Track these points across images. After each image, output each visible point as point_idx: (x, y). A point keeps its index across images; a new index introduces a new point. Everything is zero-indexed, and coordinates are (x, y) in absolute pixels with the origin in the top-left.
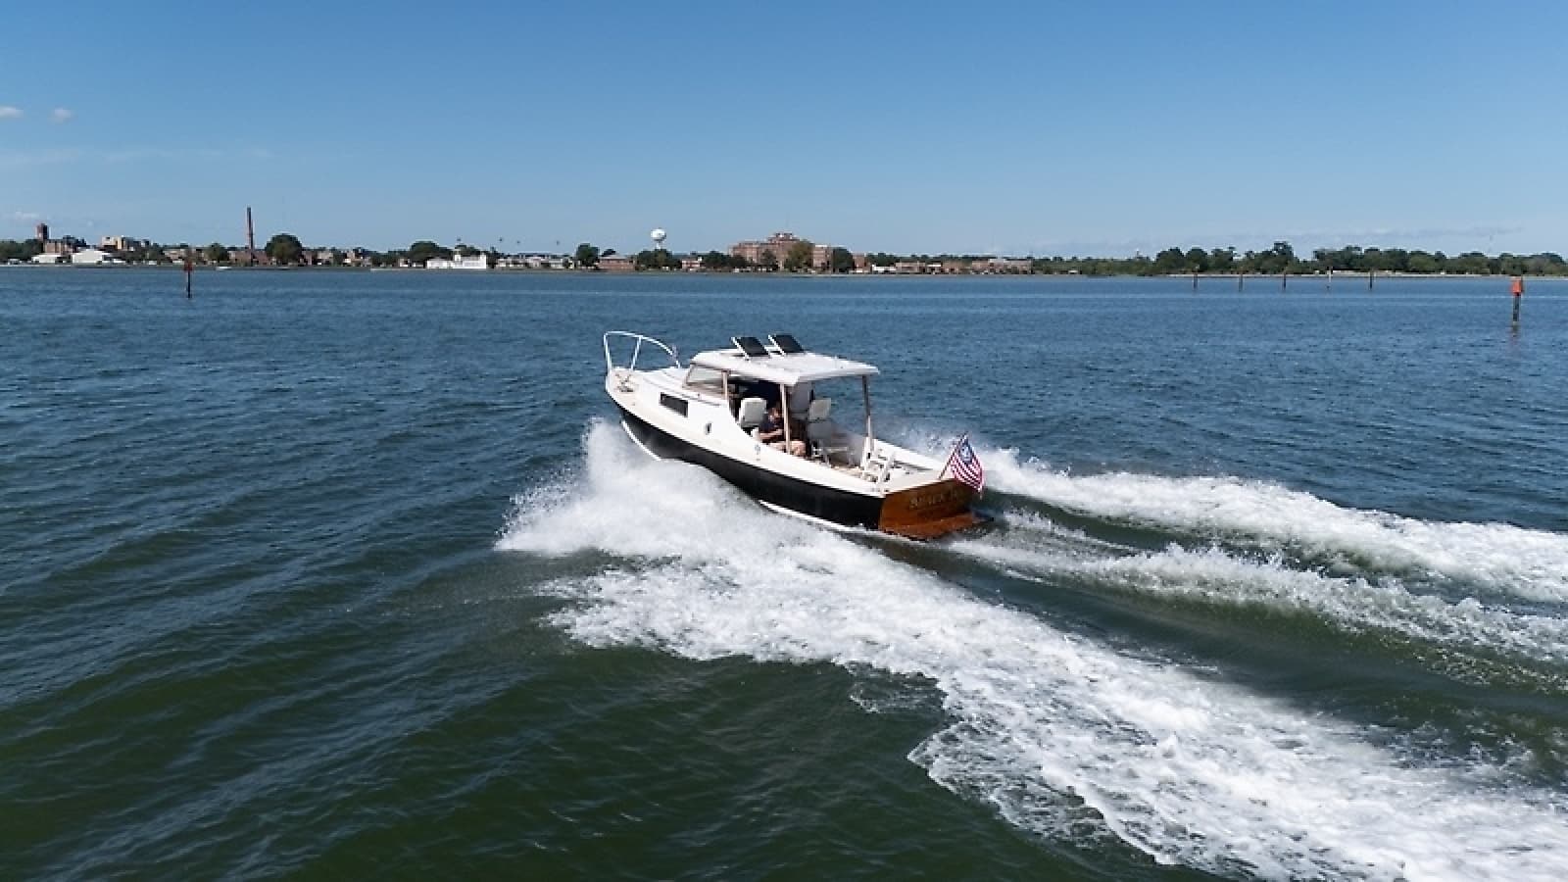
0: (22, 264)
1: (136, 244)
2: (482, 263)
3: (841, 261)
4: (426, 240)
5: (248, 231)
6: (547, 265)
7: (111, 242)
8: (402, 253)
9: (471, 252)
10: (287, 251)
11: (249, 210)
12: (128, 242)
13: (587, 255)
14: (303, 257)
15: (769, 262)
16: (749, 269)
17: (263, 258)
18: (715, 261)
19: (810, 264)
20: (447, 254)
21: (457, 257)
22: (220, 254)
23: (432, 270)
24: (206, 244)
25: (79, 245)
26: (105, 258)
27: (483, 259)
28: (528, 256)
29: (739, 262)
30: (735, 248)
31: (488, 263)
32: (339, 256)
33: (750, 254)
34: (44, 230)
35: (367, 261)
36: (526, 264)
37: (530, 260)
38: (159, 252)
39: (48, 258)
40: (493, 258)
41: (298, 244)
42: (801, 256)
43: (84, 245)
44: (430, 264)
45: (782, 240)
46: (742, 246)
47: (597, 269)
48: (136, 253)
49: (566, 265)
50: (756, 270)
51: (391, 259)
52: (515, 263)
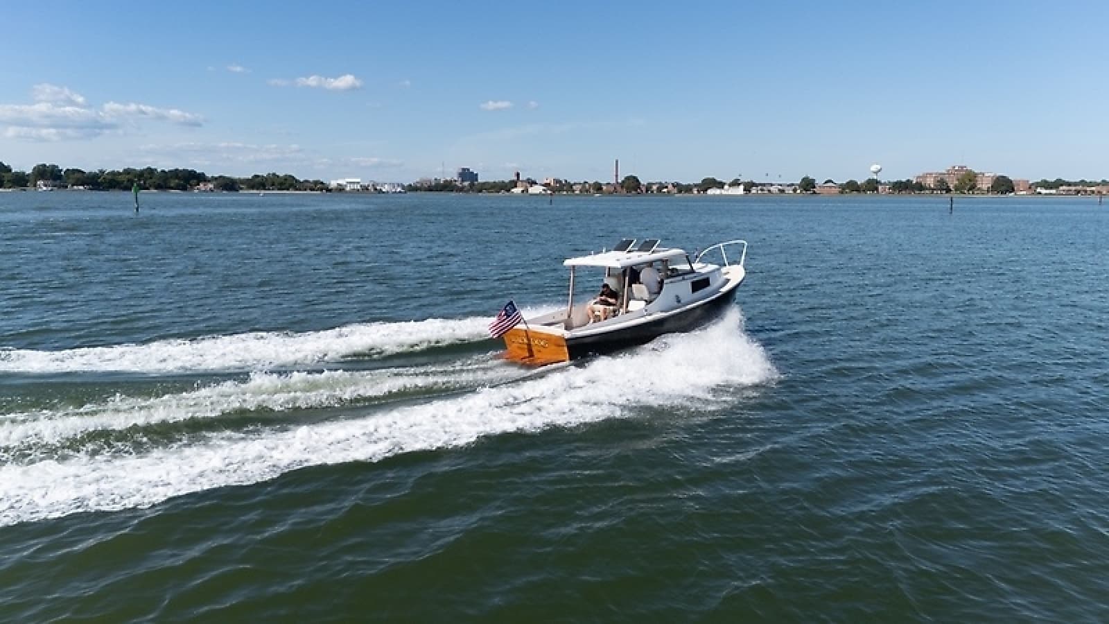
0: (507, 194)
1: (560, 182)
2: (740, 190)
3: (1003, 185)
4: (711, 177)
5: (615, 174)
6: (782, 191)
7: (548, 182)
8: (696, 185)
9: (735, 183)
10: (632, 184)
11: (617, 162)
12: (557, 181)
13: (808, 185)
14: (640, 188)
15: (943, 186)
16: (927, 192)
17: (619, 189)
18: (902, 187)
19: (973, 188)
20: (721, 185)
21: (726, 187)
22: (598, 187)
23: (711, 196)
24: (591, 182)
25: (533, 183)
26: (544, 190)
27: (742, 187)
28: (772, 185)
29: (920, 187)
30: (918, 177)
31: (745, 190)
32: (662, 186)
33: (930, 182)
34: (518, 175)
35: (675, 190)
36: (769, 191)
37: (772, 188)
38: (570, 187)
39: (517, 190)
40: (748, 187)
41: (638, 181)
42: (968, 182)
43: (536, 183)
44: (710, 192)
45: (956, 170)
46: (925, 176)
47: (814, 193)
48: (561, 187)
49: (795, 190)
50: (932, 193)
51: (688, 189)
52: (762, 190)
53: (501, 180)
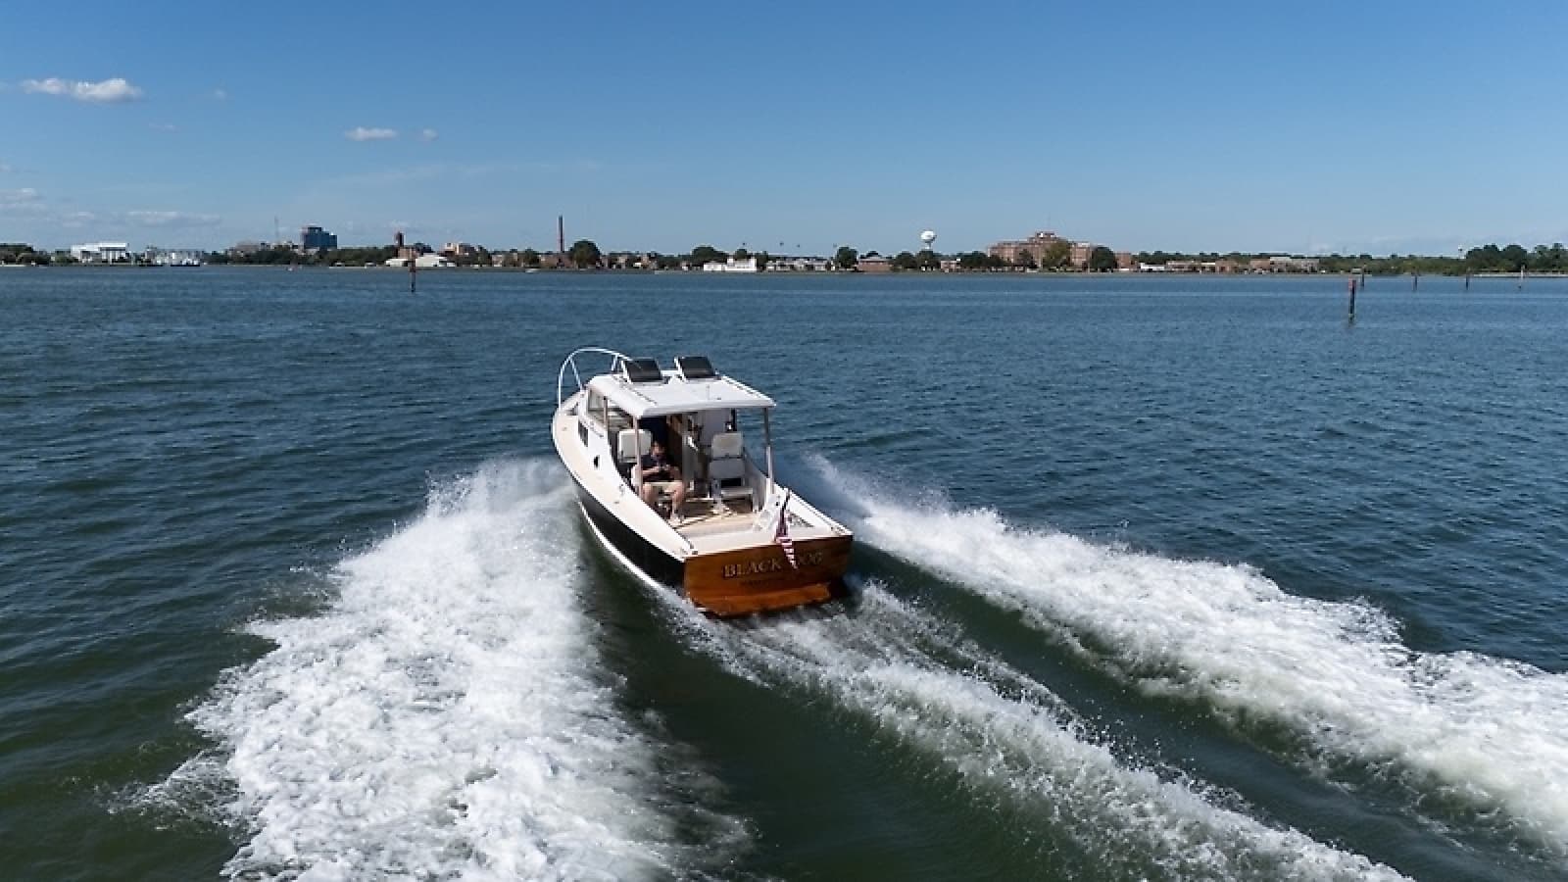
0: (378, 267)
1: (472, 249)
2: (751, 266)
3: (1103, 260)
4: (707, 245)
5: (559, 238)
6: (810, 268)
7: (451, 248)
8: (685, 258)
9: (742, 255)
10: (586, 255)
11: (561, 219)
12: (465, 248)
13: (847, 258)
14: (598, 260)
15: (1026, 260)
16: (1006, 269)
17: (566, 261)
18: (973, 262)
19: (1068, 263)
20: (722, 258)
21: (730, 261)
22: (532, 258)
23: (707, 272)
24: (521, 250)
25: (425, 250)
26: (441, 262)
27: (753, 261)
28: (795, 259)
29: (996, 262)
30: (993, 248)
31: (758, 265)
32: (632, 259)
33: (1009, 254)
34: (400, 237)
35: (654, 265)
36: (792, 267)
37: (796, 263)
38: (487, 257)
39: (395, 262)
40: (763, 260)
41: (596, 249)
42: (1059, 255)
43: (429, 250)
44: (706, 267)
45: (1042, 239)
46: (1002, 247)
47: (856, 270)
48: (472, 258)
49: (828, 266)
50: (1013, 270)
51: (673, 263)
52: (782, 266)
53: (371, 245)
